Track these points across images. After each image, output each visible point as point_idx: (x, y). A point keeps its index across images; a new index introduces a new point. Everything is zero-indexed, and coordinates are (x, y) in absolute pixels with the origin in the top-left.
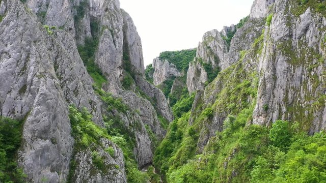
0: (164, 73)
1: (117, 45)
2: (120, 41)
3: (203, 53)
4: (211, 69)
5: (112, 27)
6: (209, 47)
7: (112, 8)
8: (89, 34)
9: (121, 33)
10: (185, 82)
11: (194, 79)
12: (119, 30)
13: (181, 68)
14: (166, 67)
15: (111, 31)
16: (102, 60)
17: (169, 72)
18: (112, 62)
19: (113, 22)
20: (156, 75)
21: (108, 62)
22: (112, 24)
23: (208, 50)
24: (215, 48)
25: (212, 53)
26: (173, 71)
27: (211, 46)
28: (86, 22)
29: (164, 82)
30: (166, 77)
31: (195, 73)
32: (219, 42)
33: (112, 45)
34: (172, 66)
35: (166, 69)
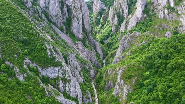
0: (98, 7)
1: (80, 25)
2: (81, 24)
3: (117, 5)
4: (120, 16)
5: (78, 17)
6: (120, 3)
7: (77, 7)
8: (67, 15)
9: (81, 20)
10: (108, 15)
11: (112, 18)
12: (80, 19)
13: (107, 5)
14: (99, 4)
15: (77, 18)
16: (75, 31)
17: (101, 7)
18: (78, 32)
19: (78, 14)
20: (94, 7)
21: (77, 32)
22: (77, 15)
23: (119, 5)
24: (122, 5)
25: (121, 7)
26: (103, 6)
27: (121, 4)
28: (65, 9)
29: (98, 13)
30: (99, 9)
31: (113, 15)
32: (124, 3)
33: (78, 25)
34: (102, 3)
35: (99, 5)
